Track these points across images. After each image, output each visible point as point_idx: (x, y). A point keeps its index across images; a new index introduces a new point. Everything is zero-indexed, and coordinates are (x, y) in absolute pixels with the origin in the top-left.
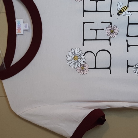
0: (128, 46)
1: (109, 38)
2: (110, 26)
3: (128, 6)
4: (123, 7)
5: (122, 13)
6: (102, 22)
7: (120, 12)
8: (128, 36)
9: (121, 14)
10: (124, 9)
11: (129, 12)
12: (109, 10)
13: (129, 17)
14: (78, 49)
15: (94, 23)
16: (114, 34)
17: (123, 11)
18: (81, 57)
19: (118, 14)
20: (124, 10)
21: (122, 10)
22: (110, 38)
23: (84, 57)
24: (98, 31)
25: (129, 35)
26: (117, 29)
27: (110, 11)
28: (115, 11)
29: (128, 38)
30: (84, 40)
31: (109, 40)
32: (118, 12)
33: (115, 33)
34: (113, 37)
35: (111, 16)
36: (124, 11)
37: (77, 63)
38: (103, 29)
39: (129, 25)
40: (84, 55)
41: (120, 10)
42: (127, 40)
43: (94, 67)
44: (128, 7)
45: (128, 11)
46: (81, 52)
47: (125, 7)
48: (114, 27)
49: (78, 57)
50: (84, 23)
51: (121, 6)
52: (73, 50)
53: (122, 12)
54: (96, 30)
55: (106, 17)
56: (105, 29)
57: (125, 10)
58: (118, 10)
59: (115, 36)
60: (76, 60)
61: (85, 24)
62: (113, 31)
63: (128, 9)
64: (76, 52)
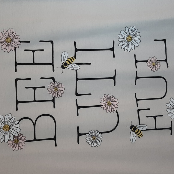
0: (78, 107)
1: (52, 99)
2: (53, 82)
3: (75, 57)
4: (69, 58)
5: (68, 66)
6: (42, 78)
7: (65, 64)
8: (77, 94)
9: (66, 67)
10: (70, 60)
11: (77, 64)
12: (51, 62)
13: (76, 70)
14: (10, 116)
15: (30, 79)
16: (59, 92)
17: (69, 63)
18: (14, 126)
19: (63, 67)
20: (70, 62)
21: (67, 62)
22: (54, 98)
23: (18, 125)
24: (37, 90)
25: (79, 93)
26: (63, 86)
27: (52, 64)
28: (58, 64)
29: (78, 98)
30: (18, 102)
31: (53, 101)
32: (62, 65)
33: (60, 91)
34: (58, 96)
35: (54, 70)
36: (70, 63)
37: (8, 136)
38: (44, 87)
39: (78, 81)
40: (18, 124)
41: (65, 62)
42: (76, 100)
43: (33, 139)
44: (75, 58)
45: (76, 64)
46: (13, 119)
47: (72, 57)
48: (59, 83)
49: (9, 127)
50: (17, 80)
51: (67, 57)
52: (2, 117)
53: (68, 65)
54: (35, 89)
55: (47, 71)
56: (47, 87)
57: (72, 62)
58: (63, 62)
59: (61, 95)
60: (6, 131)
61: (18, 81)
62: (57, 88)
63: (75, 61)
64: (6, 119)
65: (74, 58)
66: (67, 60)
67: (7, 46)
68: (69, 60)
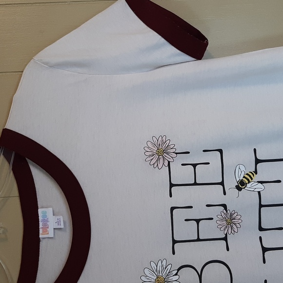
0: (265, 250)
1: (224, 236)
2: (225, 211)
3: (256, 172)
4: (247, 174)
5: (246, 186)
6: (208, 206)
7: (242, 183)
8: (261, 229)
9: (243, 187)
10: (249, 177)
11: (259, 182)
12: (220, 181)
13: (259, 193)
14: (164, 262)
15: (191, 207)
16: (234, 226)
17: (247, 182)
18: (170, 278)
19: (239, 188)
20: (248, 180)
21: (244, 179)
22: (226, 235)
23: (176, 277)
24: (201, 222)
25: (263, 226)
26: (239, 217)
27: (222, 183)
28: (231, 183)
29: (263, 234)
30: (174, 242)
31: (225, 239)
32: (237, 184)
33: (235, 224)
34: (233, 232)
35: (225, 193)
36: (249, 182)
38: (212, 219)
39: (262, 209)
40: (176, 274)
41: (241, 179)
42: (260, 238)
44: (256, 174)
45: (257, 182)
46: (169, 267)
47: (251, 173)
48: (233, 212)
49: (164, 279)
50: (172, 209)
51: (243, 173)
52: (153, 265)
53: (246, 184)
54: (198, 221)
55: (214, 194)
56: (215, 219)
57: (252, 179)
58: (238, 180)
59: (236, 231)
61: (175, 211)
62: (230, 220)
63: (256, 178)
64: (159, 268)
65: (254, 174)
66: (244, 177)
67: (158, 159)
68: (247, 176)
